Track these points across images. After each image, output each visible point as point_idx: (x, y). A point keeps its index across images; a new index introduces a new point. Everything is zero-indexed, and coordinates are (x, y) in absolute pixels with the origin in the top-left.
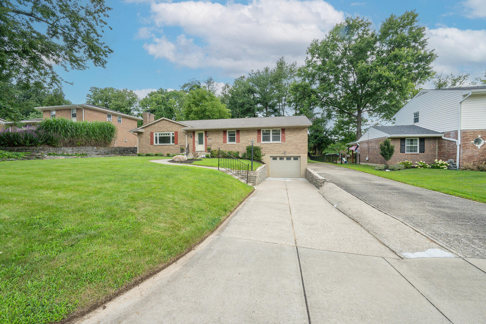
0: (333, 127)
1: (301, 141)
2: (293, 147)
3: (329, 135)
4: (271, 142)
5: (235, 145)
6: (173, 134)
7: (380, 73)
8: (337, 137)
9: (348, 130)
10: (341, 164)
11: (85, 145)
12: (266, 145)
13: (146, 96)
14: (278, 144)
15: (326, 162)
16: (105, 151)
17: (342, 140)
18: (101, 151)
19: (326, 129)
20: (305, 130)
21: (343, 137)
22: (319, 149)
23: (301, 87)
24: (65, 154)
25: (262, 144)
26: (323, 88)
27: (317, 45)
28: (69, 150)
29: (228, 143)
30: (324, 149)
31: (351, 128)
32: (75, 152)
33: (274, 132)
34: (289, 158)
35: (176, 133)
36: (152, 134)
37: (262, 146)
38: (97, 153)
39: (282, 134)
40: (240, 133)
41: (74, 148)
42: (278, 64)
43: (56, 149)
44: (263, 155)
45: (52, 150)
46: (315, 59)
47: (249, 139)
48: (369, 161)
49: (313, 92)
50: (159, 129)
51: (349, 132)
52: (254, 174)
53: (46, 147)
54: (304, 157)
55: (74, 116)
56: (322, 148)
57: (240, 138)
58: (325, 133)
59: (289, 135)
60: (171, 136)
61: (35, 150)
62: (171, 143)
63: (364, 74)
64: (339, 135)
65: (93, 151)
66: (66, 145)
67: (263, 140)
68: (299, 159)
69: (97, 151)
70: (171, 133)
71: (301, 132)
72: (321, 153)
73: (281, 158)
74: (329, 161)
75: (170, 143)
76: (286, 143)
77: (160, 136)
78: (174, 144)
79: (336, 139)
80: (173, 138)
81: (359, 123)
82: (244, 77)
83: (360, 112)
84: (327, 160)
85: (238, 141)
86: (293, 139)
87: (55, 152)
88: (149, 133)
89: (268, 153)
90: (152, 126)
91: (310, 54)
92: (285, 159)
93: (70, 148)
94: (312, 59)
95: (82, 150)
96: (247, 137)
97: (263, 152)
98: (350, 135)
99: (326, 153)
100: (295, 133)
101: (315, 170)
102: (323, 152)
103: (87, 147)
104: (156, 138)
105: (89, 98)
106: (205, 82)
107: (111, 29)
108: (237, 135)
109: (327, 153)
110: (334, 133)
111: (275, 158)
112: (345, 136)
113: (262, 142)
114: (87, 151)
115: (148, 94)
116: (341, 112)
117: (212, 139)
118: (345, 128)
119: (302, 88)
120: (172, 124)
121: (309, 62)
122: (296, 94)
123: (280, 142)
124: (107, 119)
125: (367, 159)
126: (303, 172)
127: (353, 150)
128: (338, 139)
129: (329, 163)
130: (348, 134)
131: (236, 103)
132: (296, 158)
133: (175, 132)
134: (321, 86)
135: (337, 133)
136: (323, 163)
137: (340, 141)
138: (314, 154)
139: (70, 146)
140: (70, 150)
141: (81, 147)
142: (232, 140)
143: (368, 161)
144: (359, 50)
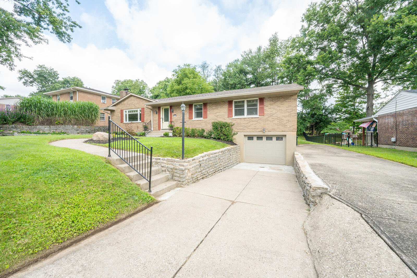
0: (335, 104)
1: (287, 114)
2: (276, 122)
3: (330, 113)
4: (246, 116)
5: (202, 121)
6: (141, 111)
7: (408, 23)
8: (339, 115)
9: (353, 107)
10: (349, 146)
11: (64, 123)
12: (238, 121)
13: (156, 85)
14: (255, 119)
15: (326, 143)
16: (87, 130)
17: (346, 118)
18: (83, 130)
19: (326, 106)
20: (293, 97)
21: (347, 115)
22: (317, 129)
23: (294, 59)
24: (41, 132)
25: (234, 119)
26: (322, 57)
27: (314, 10)
28: (45, 129)
29: (194, 119)
30: (323, 128)
31: (357, 104)
32: (53, 131)
33: (250, 104)
34: (269, 138)
35: (143, 110)
36: (122, 111)
37: (234, 122)
38: (78, 132)
39: (260, 105)
40: (208, 107)
41: (52, 127)
42: (270, 41)
43: (30, 127)
44: (234, 134)
45: (25, 128)
46: (312, 27)
47: (218, 114)
48: (398, 143)
49: (310, 63)
50: (128, 106)
51: (354, 109)
52: (180, 165)
53: (20, 126)
54: (292, 135)
55: (72, 98)
56: (320, 127)
57: (208, 112)
58: (324, 111)
59: (270, 106)
60: (139, 113)
61: (8, 128)
62: (139, 121)
63: (381, 31)
64: (342, 113)
65: (73, 129)
66: (42, 123)
67: (236, 115)
68: (284, 139)
69: (78, 130)
70: (139, 110)
71: (287, 101)
72: (319, 133)
73: (260, 138)
74: (330, 142)
75: (137, 121)
76: (265, 117)
77: (129, 113)
78: (141, 122)
79: (338, 118)
80: (140, 114)
81: (371, 97)
82: (238, 60)
83: (372, 82)
84: (326, 141)
85: (206, 117)
86: (274, 111)
87: (30, 130)
88: (119, 110)
89: (241, 131)
90: (122, 103)
91: (305, 21)
92: (264, 139)
93: (47, 126)
94: (309, 27)
95: (60, 128)
96: (216, 111)
97: (235, 129)
98: (356, 113)
99: (325, 133)
100: (278, 103)
101: (307, 156)
102: (322, 132)
103: (66, 126)
104: (126, 115)
105: (114, 89)
106: (200, 67)
107: (79, 3)
108: (204, 109)
109: (327, 132)
110: (335, 110)
111: (250, 138)
112: (350, 114)
113: (234, 117)
114: (67, 130)
115: (157, 84)
116: (346, 85)
117: (177, 114)
118: (349, 105)
119: (296, 60)
120: (139, 100)
121: (305, 30)
122: (289, 67)
123: (257, 116)
124: (102, 101)
125: (393, 139)
126: (289, 158)
127: (364, 128)
128: (340, 118)
129: (330, 145)
130: (354, 111)
131: (228, 84)
132: (279, 138)
133: (142, 108)
134: (320, 55)
135: (340, 111)
136: (321, 145)
137: (344, 119)
138: (310, 134)
139: (47, 125)
140: (47, 129)
141: (59, 126)
142: (199, 115)
143: (394, 142)
144: (373, 4)
